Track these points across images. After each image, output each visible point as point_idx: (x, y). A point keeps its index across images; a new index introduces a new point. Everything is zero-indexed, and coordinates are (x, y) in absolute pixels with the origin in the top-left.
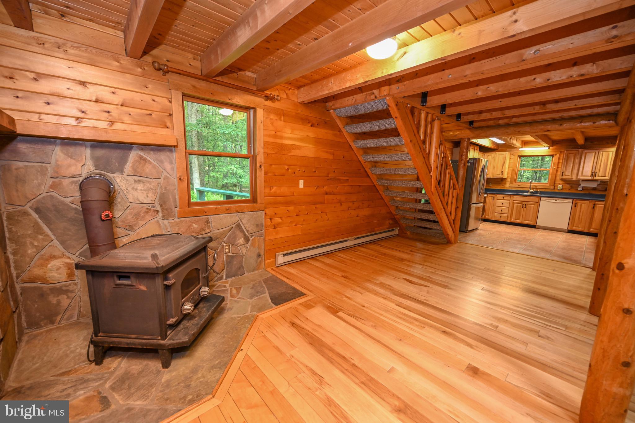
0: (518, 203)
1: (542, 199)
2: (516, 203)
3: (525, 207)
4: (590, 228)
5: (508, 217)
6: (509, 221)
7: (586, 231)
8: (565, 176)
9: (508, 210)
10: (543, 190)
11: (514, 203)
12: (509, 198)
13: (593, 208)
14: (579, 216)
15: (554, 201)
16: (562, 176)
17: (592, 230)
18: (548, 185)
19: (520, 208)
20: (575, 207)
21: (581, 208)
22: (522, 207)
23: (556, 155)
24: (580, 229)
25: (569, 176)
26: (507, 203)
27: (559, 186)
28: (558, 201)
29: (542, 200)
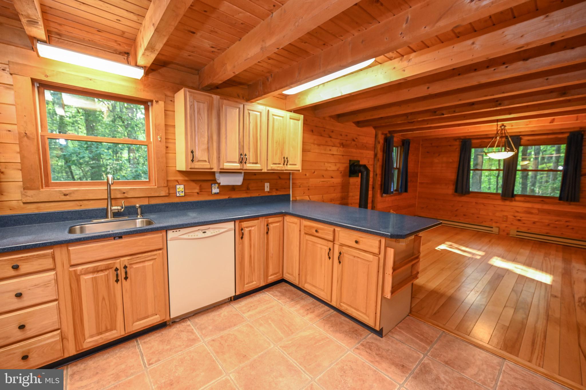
0: (96, 271)
1: (171, 234)
2: (87, 272)
3: (126, 278)
4: (266, 275)
5: (63, 338)
6: (72, 351)
7: (263, 284)
8: (199, 161)
9: (56, 312)
10: (145, 202)
11: (77, 277)
12: (48, 263)
13: (267, 233)
14: (251, 256)
15: (200, 234)
16: (192, 161)
17: (272, 278)
18: (153, 185)
19: (108, 287)
20: (242, 238)
21: (250, 240)
22: (113, 278)
23: (157, 102)
24: (254, 284)
25: (205, 161)
26: (46, 285)
27: (178, 187)
28: (209, 233)
29: (173, 239)
